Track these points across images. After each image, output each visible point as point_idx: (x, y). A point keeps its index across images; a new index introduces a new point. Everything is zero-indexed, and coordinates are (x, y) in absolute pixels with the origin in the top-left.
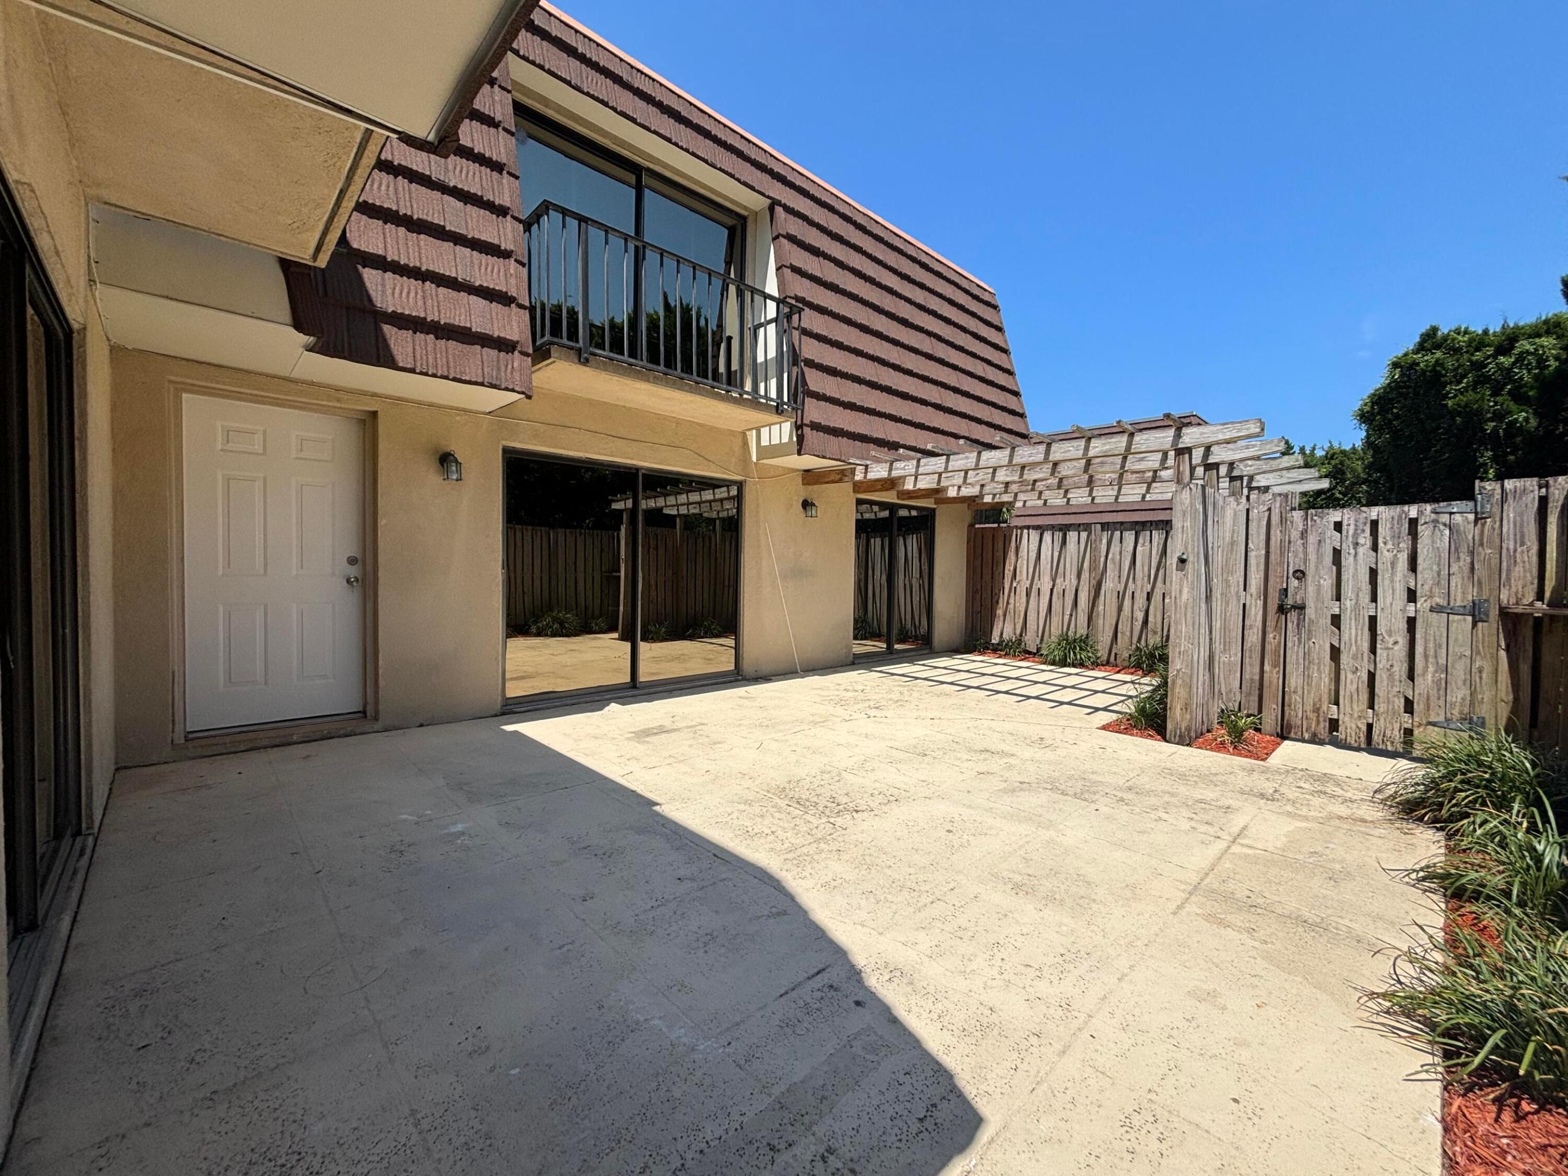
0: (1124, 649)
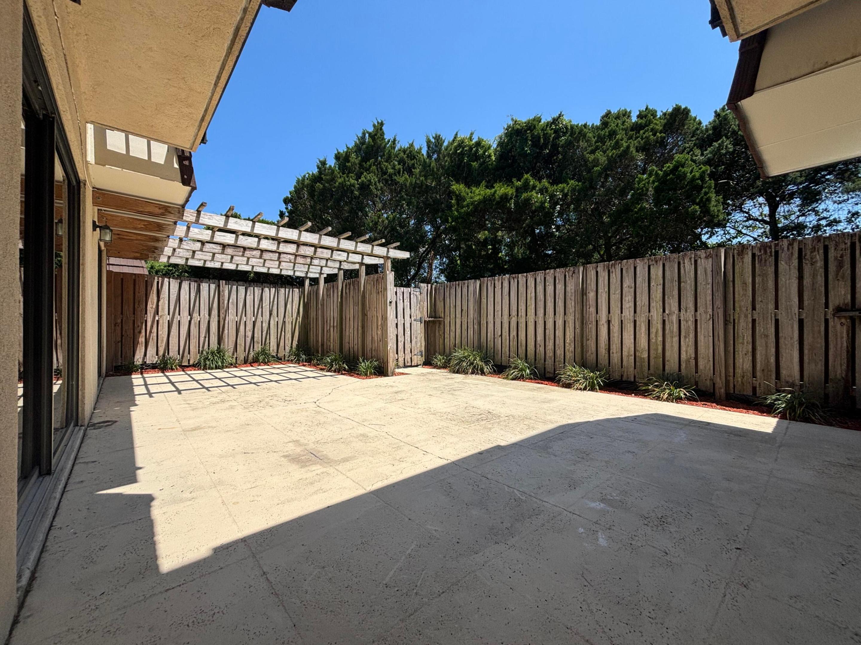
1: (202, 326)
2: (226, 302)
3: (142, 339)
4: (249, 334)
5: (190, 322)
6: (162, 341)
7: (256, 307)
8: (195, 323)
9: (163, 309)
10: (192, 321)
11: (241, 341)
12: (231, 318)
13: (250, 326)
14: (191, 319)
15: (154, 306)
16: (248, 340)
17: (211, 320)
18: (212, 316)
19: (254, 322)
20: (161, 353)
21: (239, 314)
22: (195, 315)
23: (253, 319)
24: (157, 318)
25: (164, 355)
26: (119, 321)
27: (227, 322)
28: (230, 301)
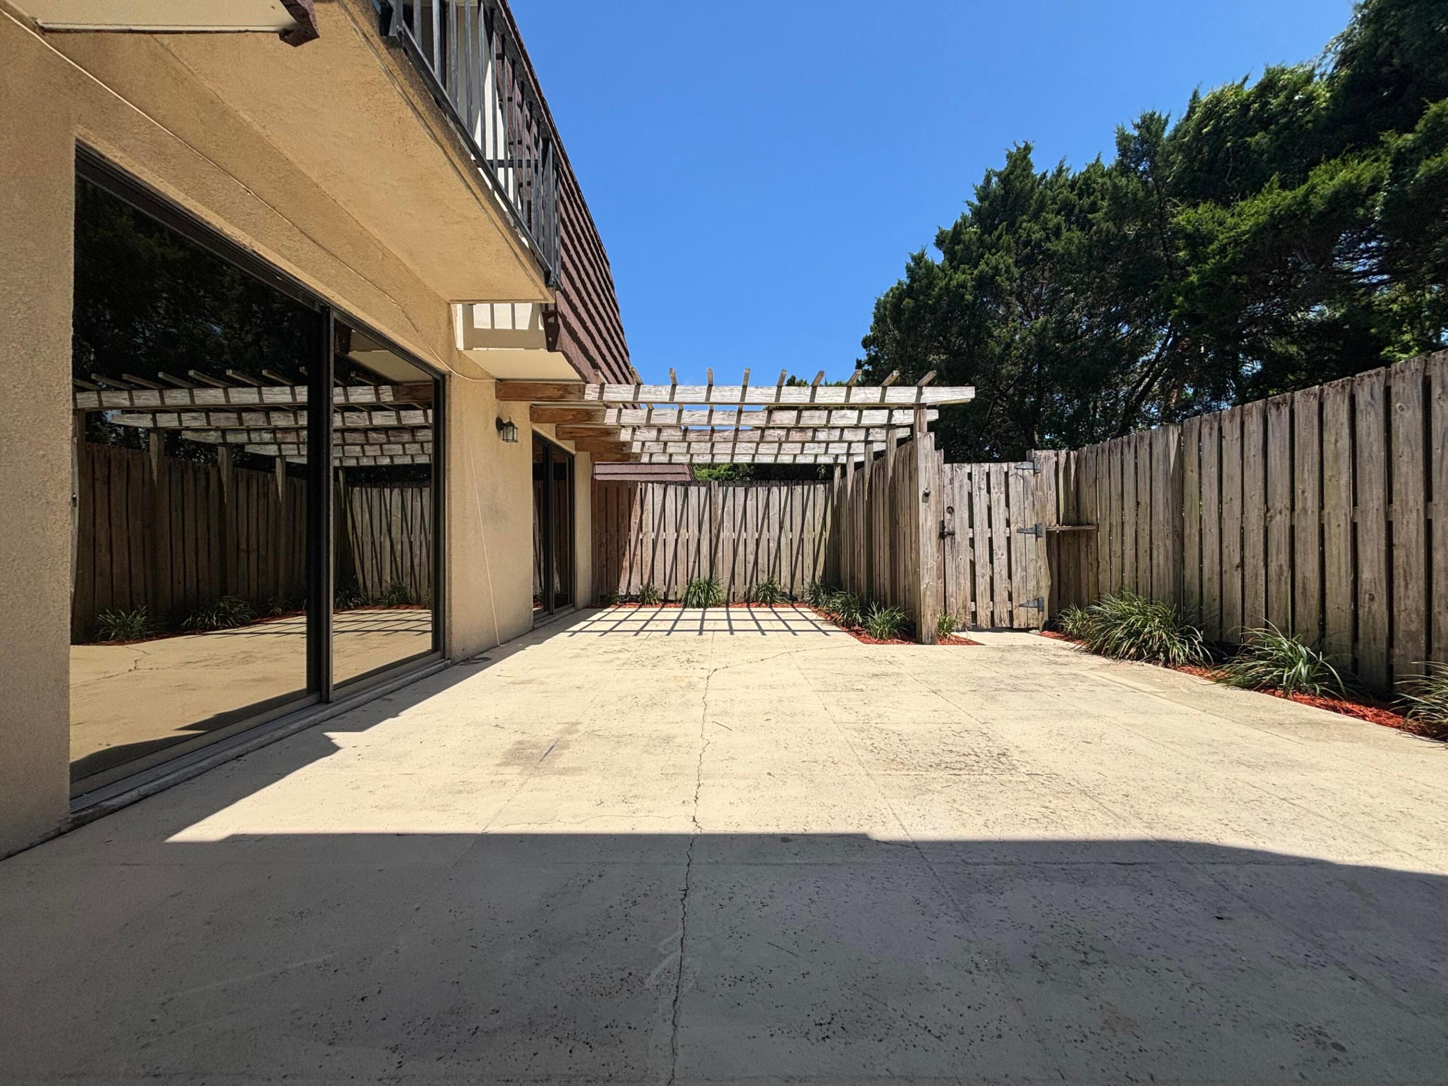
0: (740, 589)
1: (690, 547)
2: (720, 512)
3: (626, 564)
4: (751, 558)
5: (677, 540)
6: (646, 566)
7: (760, 516)
8: (683, 543)
9: (647, 524)
10: (680, 540)
11: (739, 569)
12: (727, 534)
13: (751, 547)
14: (678, 536)
15: (638, 521)
16: (750, 567)
17: (702, 538)
18: (703, 532)
19: (757, 540)
20: (645, 582)
21: (737, 529)
22: (683, 531)
23: (756, 535)
24: (641, 537)
25: (648, 584)
26: (604, 541)
27: (721, 540)
28: (726, 510)
